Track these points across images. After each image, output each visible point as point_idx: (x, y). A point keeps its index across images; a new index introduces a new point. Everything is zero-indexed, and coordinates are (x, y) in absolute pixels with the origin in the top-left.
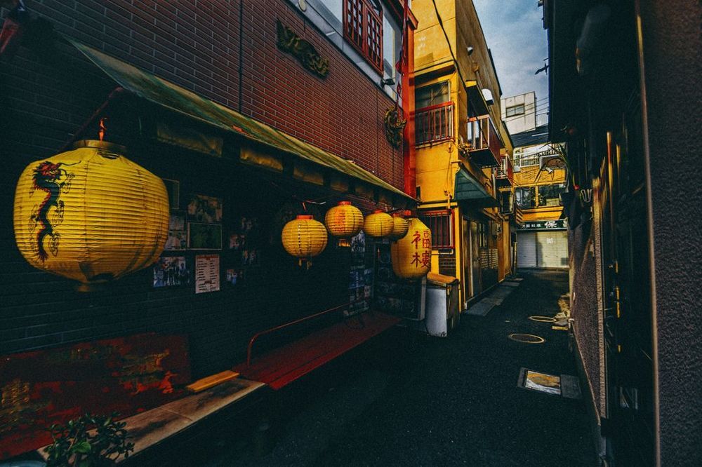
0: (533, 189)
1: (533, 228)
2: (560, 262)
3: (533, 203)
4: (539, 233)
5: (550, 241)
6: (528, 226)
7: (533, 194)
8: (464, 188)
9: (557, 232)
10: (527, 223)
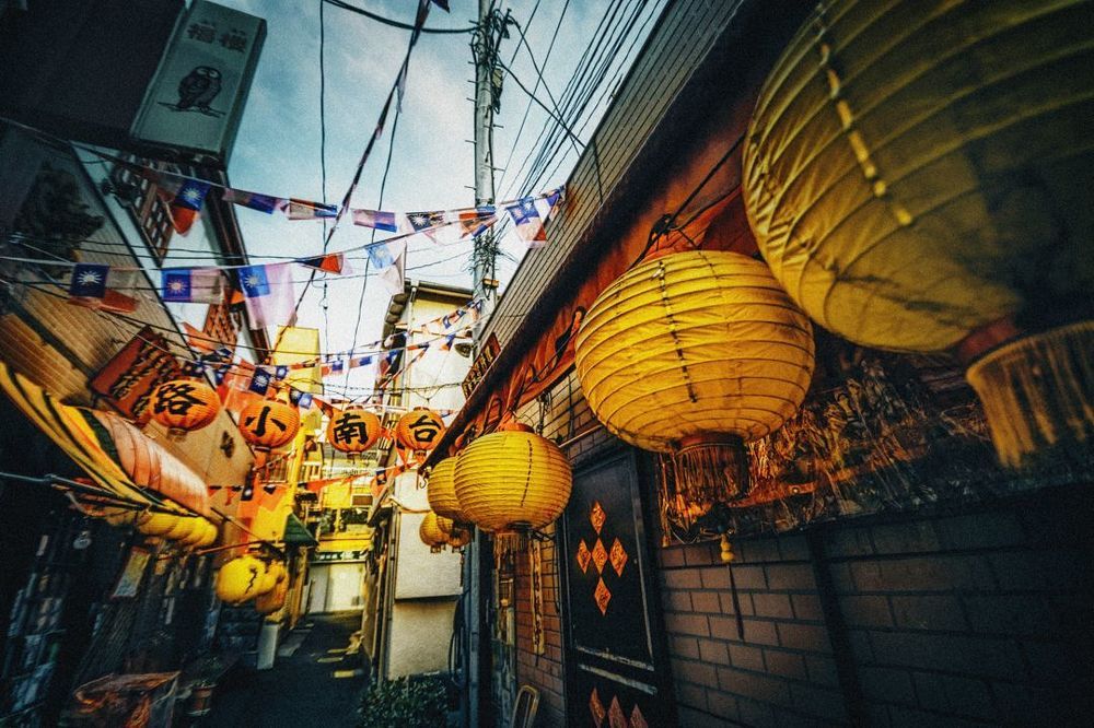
0: (334, 511)
1: (328, 560)
4: (333, 566)
5: (343, 575)
6: (322, 557)
7: (334, 517)
8: (295, 530)
9: (352, 566)
10: (322, 553)
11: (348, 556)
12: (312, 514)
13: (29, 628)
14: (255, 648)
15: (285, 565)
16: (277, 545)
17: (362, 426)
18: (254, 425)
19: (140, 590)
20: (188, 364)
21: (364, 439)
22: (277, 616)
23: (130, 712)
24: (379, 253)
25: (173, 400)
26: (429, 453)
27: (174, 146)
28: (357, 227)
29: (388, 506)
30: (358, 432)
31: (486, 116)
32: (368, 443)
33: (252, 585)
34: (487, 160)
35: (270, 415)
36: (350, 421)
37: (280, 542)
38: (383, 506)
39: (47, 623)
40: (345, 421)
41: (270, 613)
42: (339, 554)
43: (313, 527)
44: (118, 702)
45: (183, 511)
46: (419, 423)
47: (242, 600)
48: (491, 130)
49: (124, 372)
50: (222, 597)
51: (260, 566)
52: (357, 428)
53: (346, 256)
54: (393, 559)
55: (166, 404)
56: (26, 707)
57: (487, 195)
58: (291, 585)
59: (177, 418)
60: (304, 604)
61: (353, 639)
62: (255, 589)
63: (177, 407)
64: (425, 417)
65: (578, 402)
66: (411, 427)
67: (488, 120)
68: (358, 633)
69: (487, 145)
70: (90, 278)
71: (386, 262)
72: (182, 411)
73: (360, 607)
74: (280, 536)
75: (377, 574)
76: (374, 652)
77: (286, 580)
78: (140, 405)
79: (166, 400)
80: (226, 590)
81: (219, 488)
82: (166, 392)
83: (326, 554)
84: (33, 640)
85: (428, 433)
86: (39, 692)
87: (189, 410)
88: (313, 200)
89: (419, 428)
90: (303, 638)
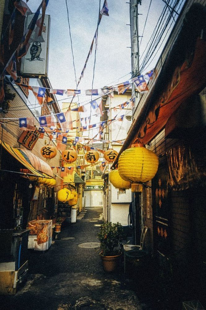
0: (90, 171)
1: (90, 189)
2: (99, 203)
3: (90, 178)
4: (92, 191)
5: (96, 194)
6: (88, 188)
7: (90, 173)
8: (77, 179)
9: (98, 191)
10: (87, 186)
11: (97, 187)
12: (83, 172)
13: (17, 207)
14: (70, 216)
15: (76, 191)
16: (72, 184)
17: (94, 156)
18: (66, 157)
19: (39, 198)
20: (40, 128)
21: (95, 159)
22: (75, 207)
23: (42, 229)
24: (94, 104)
25: (47, 151)
26: (114, 162)
27: (33, 74)
28: (87, 96)
29: (107, 173)
30: (93, 158)
31: (135, 11)
32: (96, 160)
33: (68, 197)
34: (135, 34)
35: (70, 154)
36: (91, 155)
37: (73, 183)
38: (105, 173)
39: (20, 206)
40: (89, 155)
41: (73, 206)
42: (93, 187)
43: (83, 177)
44: (39, 226)
45: (49, 177)
46: (110, 154)
47: (65, 201)
48: (137, 17)
49: (25, 136)
50: (59, 200)
51: (69, 191)
52: (93, 157)
53: (85, 106)
54: (110, 190)
55: (45, 153)
56: (19, 226)
57: (136, 51)
58: (78, 197)
59: (48, 156)
60: (83, 204)
61: (100, 215)
62: (69, 199)
63: (48, 153)
64: (112, 152)
65: (157, 147)
66: (108, 155)
67: (136, 13)
68: (102, 214)
69: (135, 27)
70: (23, 122)
71: (96, 107)
72: (49, 154)
73: (103, 206)
74: (73, 181)
75: (106, 195)
76: (107, 219)
77: (77, 196)
78: (30, 144)
79: (45, 152)
80: (61, 198)
81: (54, 167)
82: (44, 149)
83: (89, 186)
84: (18, 209)
85: (113, 157)
86: (21, 222)
87: (50, 154)
88: (73, 89)
89: (110, 156)
90: (84, 214)
